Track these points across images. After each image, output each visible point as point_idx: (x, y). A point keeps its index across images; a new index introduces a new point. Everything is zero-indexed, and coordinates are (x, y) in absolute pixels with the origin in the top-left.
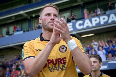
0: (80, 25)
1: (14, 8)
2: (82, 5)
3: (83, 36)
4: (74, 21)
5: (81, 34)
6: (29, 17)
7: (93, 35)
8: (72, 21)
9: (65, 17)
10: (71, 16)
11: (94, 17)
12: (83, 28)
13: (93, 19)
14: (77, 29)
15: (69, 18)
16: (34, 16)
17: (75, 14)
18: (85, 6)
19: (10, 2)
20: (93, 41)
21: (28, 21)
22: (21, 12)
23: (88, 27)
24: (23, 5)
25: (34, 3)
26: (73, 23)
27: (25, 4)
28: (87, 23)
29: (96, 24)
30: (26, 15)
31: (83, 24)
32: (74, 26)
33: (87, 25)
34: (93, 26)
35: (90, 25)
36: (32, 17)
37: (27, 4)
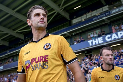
0: (109, 38)
1: (60, 30)
2: (109, 23)
3: (111, 46)
4: (104, 35)
5: (110, 45)
6: (70, 36)
7: (120, 44)
8: (102, 36)
9: (96, 33)
10: (102, 32)
11: (119, 31)
12: (111, 40)
13: (119, 33)
14: (107, 41)
15: (100, 34)
16: (74, 34)
17: (104, 31)
18: (112, 24)
19: (57, 27)
20: (121, 49)
21: (70, 38)
22: (65, 33)
23: (115, 39)
24: (66, 28)
25: (73, 25)
26: (103, 37)
27: (67, 26)
28: (114, 36)
29: (121, 36)
30: (68, 34)
31: (111, 37)
32: (104, 39)
33: (115, 37)
34: (119, 38)
35: (117, 38)
36: (72, 35)
37: (69, 27)
